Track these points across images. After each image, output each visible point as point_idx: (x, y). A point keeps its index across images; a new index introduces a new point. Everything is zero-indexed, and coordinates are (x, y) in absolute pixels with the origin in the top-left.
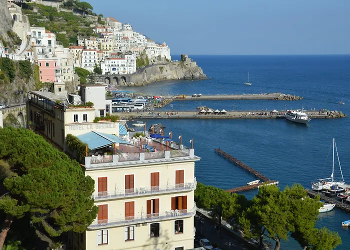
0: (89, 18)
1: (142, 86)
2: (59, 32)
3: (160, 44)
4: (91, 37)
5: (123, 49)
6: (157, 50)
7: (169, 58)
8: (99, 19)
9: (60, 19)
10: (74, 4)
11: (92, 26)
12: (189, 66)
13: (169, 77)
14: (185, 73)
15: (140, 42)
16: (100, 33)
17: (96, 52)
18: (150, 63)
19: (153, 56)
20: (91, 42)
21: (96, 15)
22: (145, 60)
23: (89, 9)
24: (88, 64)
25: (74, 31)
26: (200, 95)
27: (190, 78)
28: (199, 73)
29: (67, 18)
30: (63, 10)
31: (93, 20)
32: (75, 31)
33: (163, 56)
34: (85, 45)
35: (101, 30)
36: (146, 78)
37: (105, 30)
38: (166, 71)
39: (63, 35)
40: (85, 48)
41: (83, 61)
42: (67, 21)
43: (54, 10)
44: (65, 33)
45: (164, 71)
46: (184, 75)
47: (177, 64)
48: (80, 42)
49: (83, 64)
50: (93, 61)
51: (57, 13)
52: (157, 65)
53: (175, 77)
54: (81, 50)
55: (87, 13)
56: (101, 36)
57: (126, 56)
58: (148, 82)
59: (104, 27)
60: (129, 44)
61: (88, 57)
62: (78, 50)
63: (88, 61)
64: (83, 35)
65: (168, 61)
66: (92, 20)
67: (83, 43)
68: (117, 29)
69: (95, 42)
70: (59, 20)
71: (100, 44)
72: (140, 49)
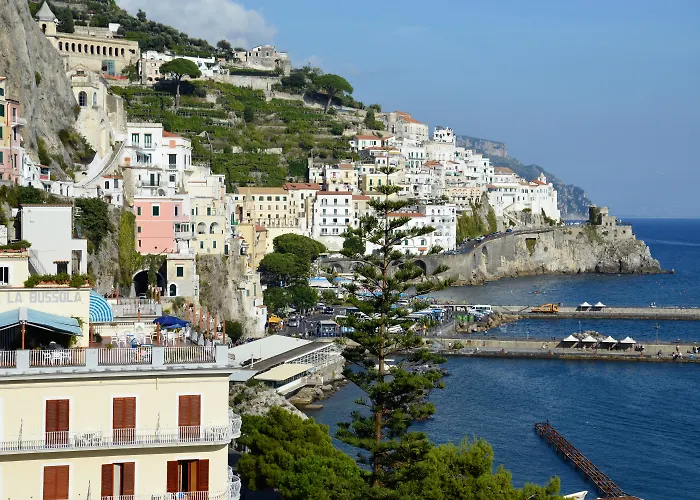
0: (343, 115)
1: (469, 285)
2: (263, 149)
3: (529, 180)
4: (344, 162)
5: (424, 192)
6: (518, 194)
7: (555, 214)
8: (370, 116)
9: (269, 117)
10: (308, 81)
11: (347, 133)
12: (611, 237)
13: (553, 266)
14: (600, 256)
15: (471, 173)
16: (366, 151)
17: (349, 197)
18: (501, 228)
19: (510, 209)
20: (340, 173)
21: (361, 107)
22: (485, 221)
23: (346, 94)
24: (330, 230)
25: (301, 146)
26: (600, 304)
27: (613, 269)
28: (639, 256)
29: (287, 113)
30: (279, 96)
31: (354, 119)
32: (305, 147)
33: (536, 211)
34: (325, 180)
35: (368, 144)
36: (483, 268)
37: (379, 143)
38: (546, 249)
39: (274, 155)
40: (324, 188)
41: (318, 220)
42: (286, 121)
43: (258, 95)
44: (278, 151)
45: (539, 250)
46: (595, 260)
47: (576, 231)
48: (315, 174)
49: (318, 229)
50: (341, 220)
51: (264, 103)
52: (520, 232)
53: (572, 266)
54: (314, 192)
55: (339, 102)
56: (367, 157)
57: (429, 210)
58: (489, 277)
59: (380, 136)
60: (443, 178)
61: (330, 211)
62: (306, 193)
63: (330, 220)
64: (322, 156)
65: (552, 222)
66: (348, 118)
67: (323, 175)
68: (414, 142)
69: (352, 173)
70: (267, 121)
71: (365, 178)
72: (474, 191)
